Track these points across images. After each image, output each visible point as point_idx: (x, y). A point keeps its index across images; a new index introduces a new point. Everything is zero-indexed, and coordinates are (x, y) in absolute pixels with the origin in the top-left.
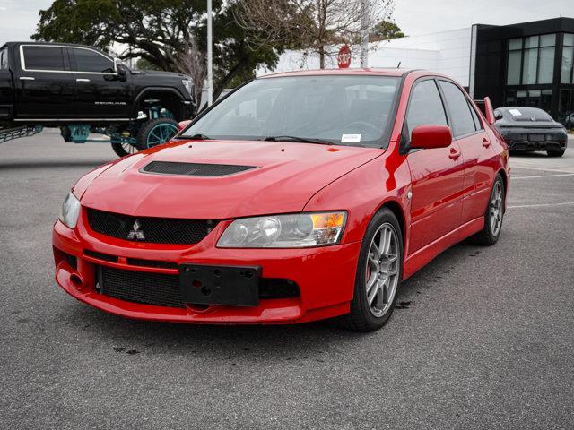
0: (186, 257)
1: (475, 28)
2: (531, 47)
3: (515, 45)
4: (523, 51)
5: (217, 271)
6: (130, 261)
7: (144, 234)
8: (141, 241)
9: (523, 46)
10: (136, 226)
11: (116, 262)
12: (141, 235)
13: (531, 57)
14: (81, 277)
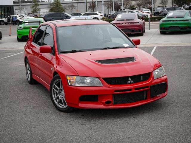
6: (136, 89)
8: (132, 83)
10: (130, 79)
12: (132, 82)
14: (111, 100)
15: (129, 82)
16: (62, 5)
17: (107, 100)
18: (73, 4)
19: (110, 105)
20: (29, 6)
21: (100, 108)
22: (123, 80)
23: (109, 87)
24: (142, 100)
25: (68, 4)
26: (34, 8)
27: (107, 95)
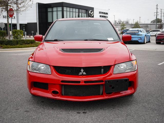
0: (107, 78)
1: (37, 4)
2: (54, 10)
3: (50, 10)
4: (52, 11)
5: (117, 81)
6: (85, 82)
7: (86, 73)
8: (85, 75)
9: (52, 10)
10: (82, 70)
11: (80, 83)
12: (85, 73)
13: (55, 14)
14: (58, 91)
15: (81, 73)
16: (140, 25)
17: (54, 89)
18: (148, 25)
19: (57, 96)
20: (120, 26)
21: (47, 97)
22: (75, 71)
23: (57, 77)
24: (98, 95)
25: (144, 25)
26: (122, 27)
27: (55, 84)
